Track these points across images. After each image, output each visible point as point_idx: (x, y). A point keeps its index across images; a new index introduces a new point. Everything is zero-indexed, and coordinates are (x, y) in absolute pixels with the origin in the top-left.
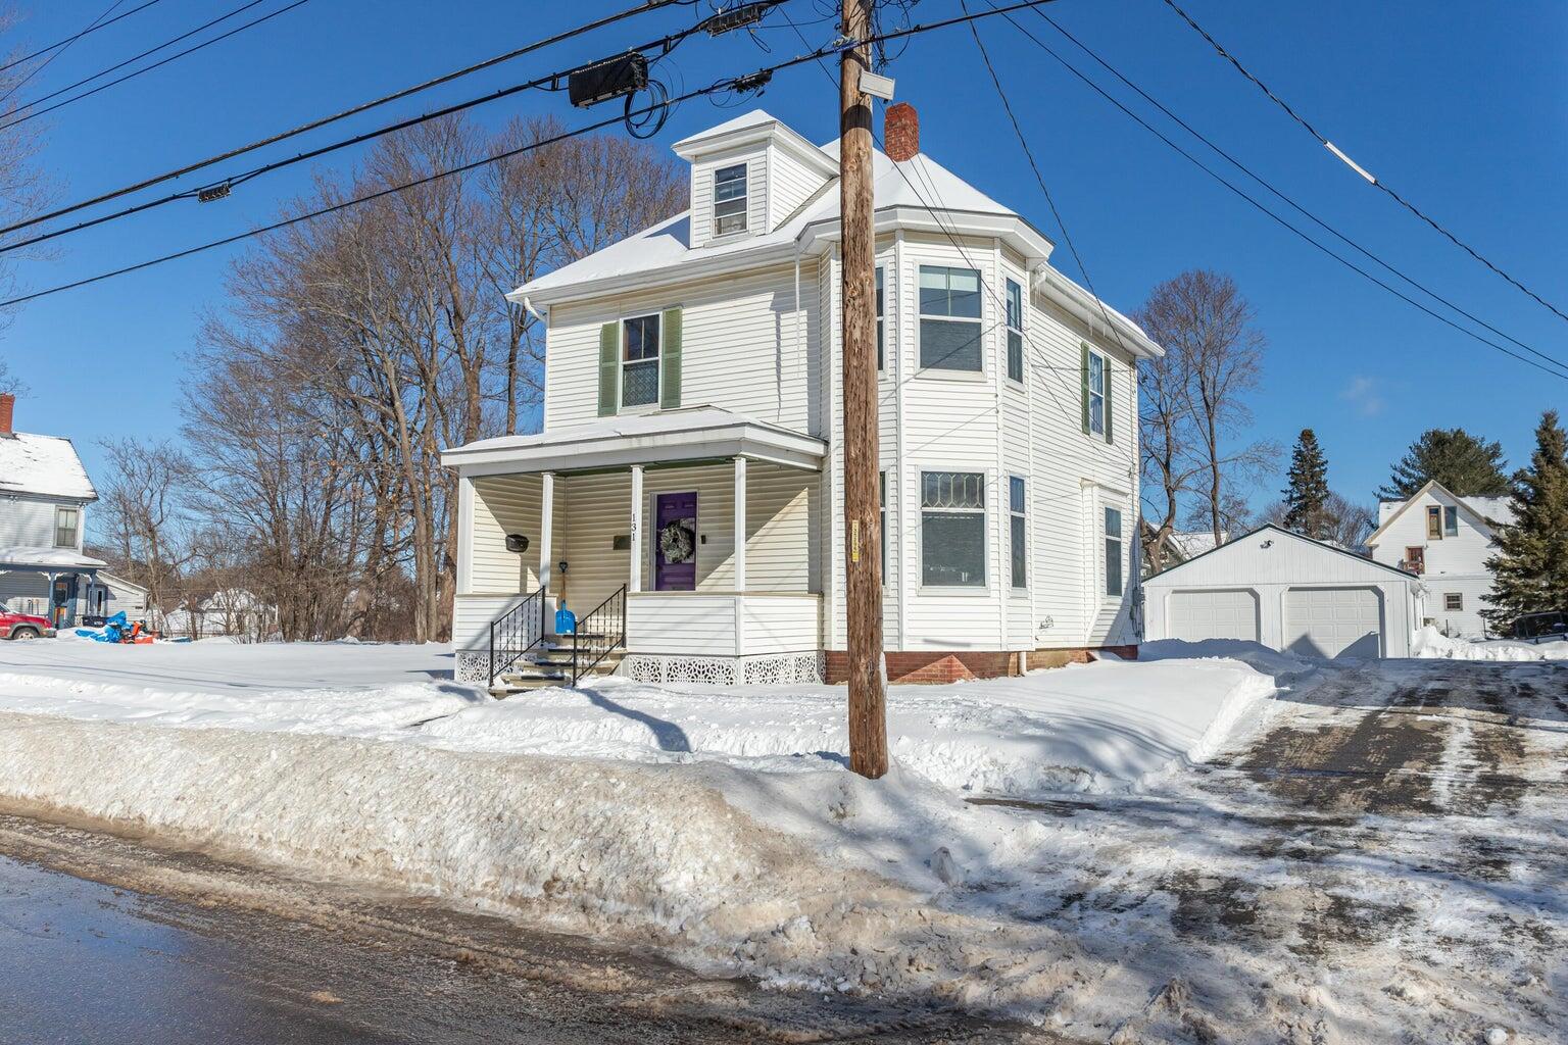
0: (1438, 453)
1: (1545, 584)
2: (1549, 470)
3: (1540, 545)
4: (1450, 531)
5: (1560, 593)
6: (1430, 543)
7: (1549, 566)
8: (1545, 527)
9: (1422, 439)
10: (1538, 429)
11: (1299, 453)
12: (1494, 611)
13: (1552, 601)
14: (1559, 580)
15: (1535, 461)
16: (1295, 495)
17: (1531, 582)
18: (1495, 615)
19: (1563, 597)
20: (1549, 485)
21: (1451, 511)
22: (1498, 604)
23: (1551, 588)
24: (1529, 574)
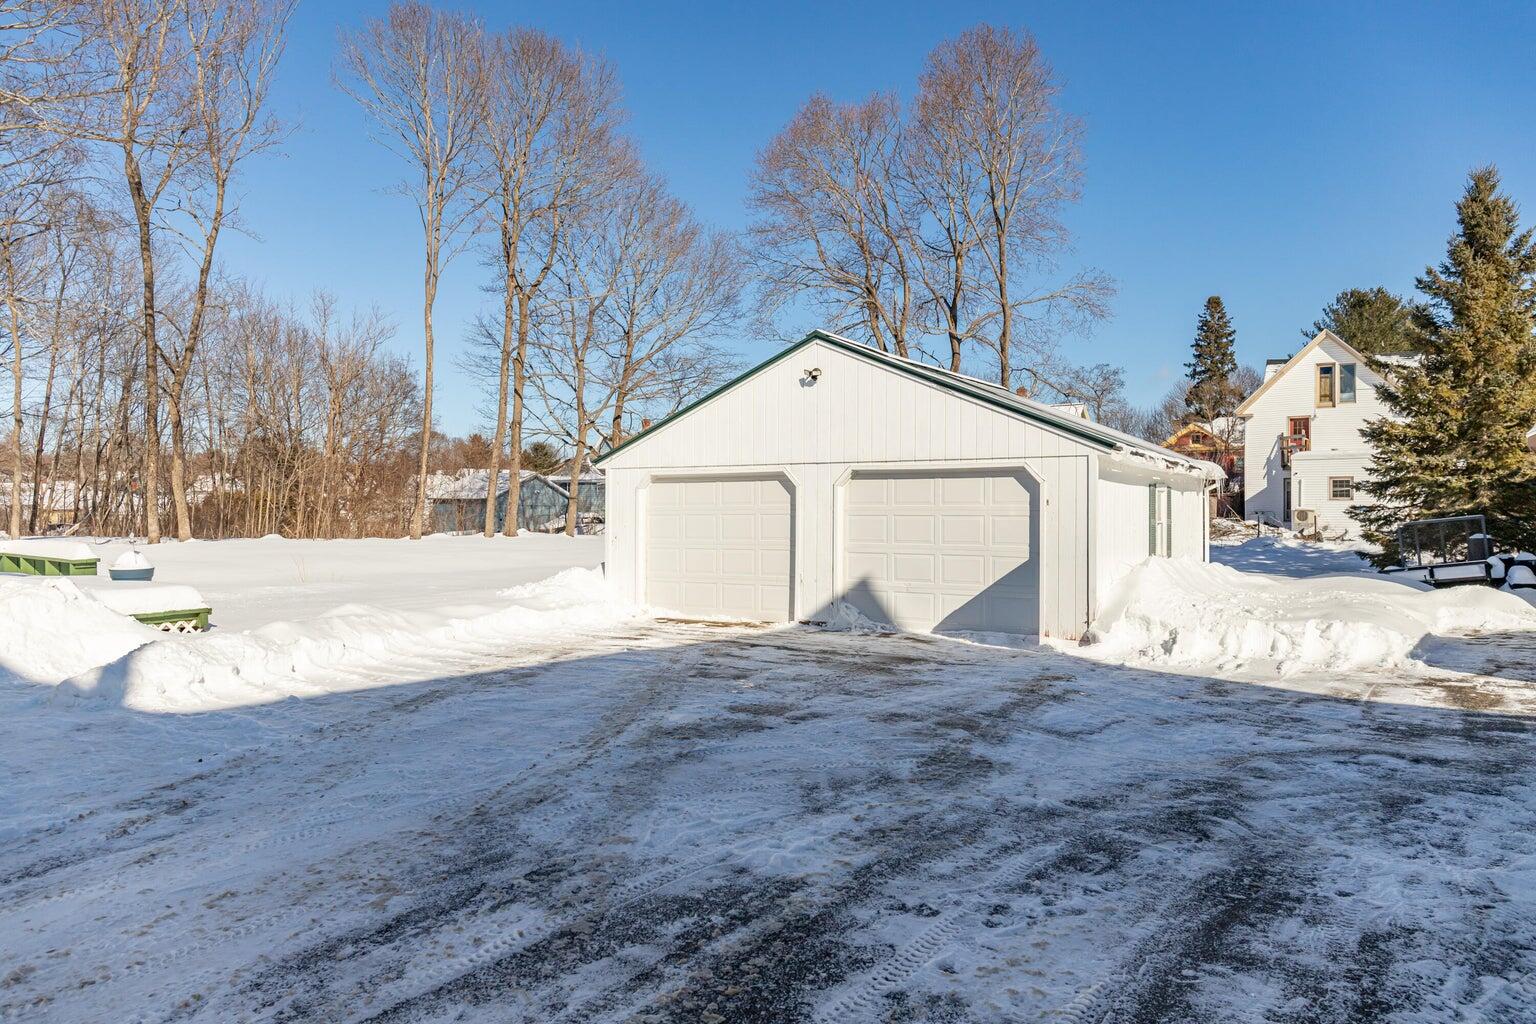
0: (1356, 316)
1: (1461, 464)
2: (1479, 268)
3: (1455, 398)
4: (1346, 395)
5: (1485, 479)
6: (1319, 412)
7: (1469, 433)
8: (1464, 365)
9: (1338, 301)
10: (1461, 200)
11: (1205, 323)
12: (1371, 509)
13: (1472, 492)
14: (1486, 457)
15: (1452, 254)
16: (1198, 369)
17: (1433, 460)
18: (1373, 515)
19: (1491, 486)
20: (1476, 292)
21: (1349, 369)
22: (1381, 496)
23: (1470, 470)
24: (1435, 447)
